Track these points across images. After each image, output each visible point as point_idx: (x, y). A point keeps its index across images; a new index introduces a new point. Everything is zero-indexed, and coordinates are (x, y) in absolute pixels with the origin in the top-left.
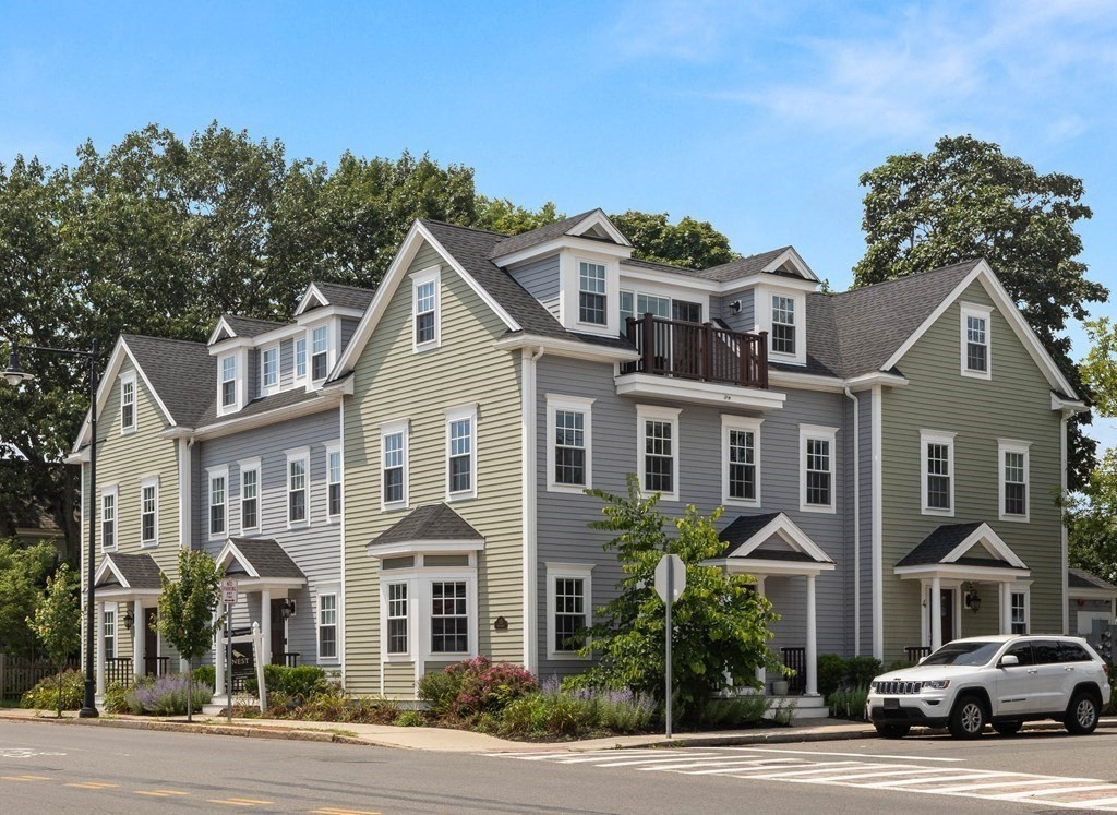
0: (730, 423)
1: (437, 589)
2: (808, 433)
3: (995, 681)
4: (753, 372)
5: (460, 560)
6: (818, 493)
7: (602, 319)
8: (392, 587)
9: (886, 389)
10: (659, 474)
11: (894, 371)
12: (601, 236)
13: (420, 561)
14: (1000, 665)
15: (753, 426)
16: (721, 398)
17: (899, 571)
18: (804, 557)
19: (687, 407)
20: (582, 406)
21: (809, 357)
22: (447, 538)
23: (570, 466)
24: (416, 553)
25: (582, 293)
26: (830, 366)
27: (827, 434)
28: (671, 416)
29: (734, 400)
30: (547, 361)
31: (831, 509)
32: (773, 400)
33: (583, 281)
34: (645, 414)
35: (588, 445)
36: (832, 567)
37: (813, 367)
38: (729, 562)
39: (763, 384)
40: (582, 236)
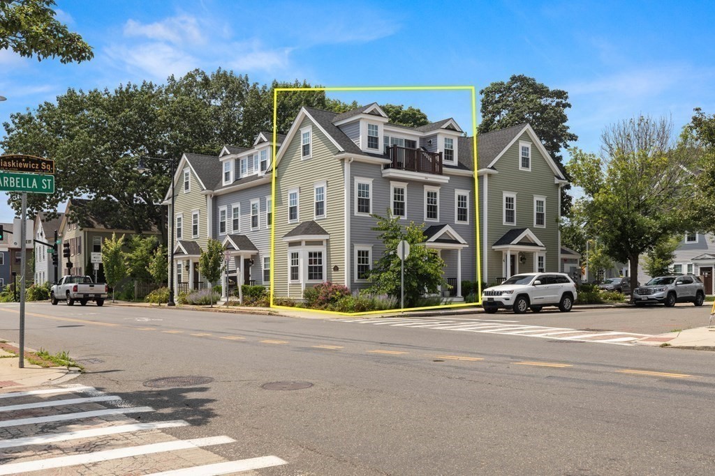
0: (427, 189)
1: (310, 254)
2: (458, 192)
3: (532, 291)
4: (436, 168)
5: (320, 243)
6: (462, 216)
7: (376, 147)
8: (292, 254)
9: (489, 175)
10: (399, 209)
11: (493, 168)
12: (377, 113)
13: (303, 243)
14: (534, 285)
15: (437, 190)
16: (424, 179)
17: (494, 247)
18: (456, 242)
19: (411, 183)
20: (369, 181)
21: (459, 162)
22: (314, 234)
23: (363, 205)
24: (302, 240)
25: (369, 137)
26: (467, 166)
27: (466, 193)
28: (404, 186)
29: (429, 179)
30: (355, 164)
31: (467, 223)
32: (444, 179)
33: (369, 131)
34: (393, 185)
35: (371, 197)
36: (467, 246)
37: (461, 166)
38: (427, 244)
39: (441, 173)
40: (369, 114)
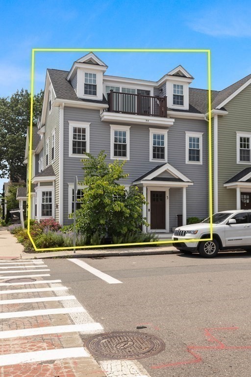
0: (153, 131)
1: (44, 193)
2: (189, 135)
3: (225, 231)
4: (162, 112)
5: (49, 183)
6: (194, 155)
9: (220, 117)
10: (120, 150)
11: (223, 109)
13: (39, 184)
14: (228, 224)
15: (165, 132)
16: (145, 121)
17: (225, 185)
18: (180, 180)
19: (134, 126)
20: (86, 126)
21: (190, 106)
22: (48, 176)
23: (79, 147)
24: (38, 182)
26: (198, 109)
27: (199, 135)
28: (127, 129)
29: (150, 122)
31: (201, 163)
32: (169, 122)
34: (113, 128)
36: (192, 184)
37: (192, 109)
38: (142, 182)
39: (165, 116)
